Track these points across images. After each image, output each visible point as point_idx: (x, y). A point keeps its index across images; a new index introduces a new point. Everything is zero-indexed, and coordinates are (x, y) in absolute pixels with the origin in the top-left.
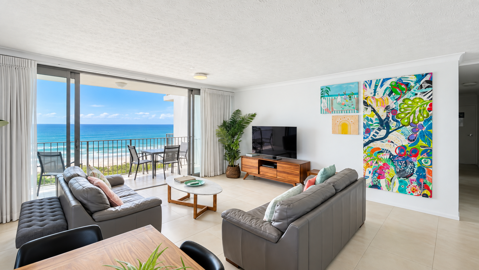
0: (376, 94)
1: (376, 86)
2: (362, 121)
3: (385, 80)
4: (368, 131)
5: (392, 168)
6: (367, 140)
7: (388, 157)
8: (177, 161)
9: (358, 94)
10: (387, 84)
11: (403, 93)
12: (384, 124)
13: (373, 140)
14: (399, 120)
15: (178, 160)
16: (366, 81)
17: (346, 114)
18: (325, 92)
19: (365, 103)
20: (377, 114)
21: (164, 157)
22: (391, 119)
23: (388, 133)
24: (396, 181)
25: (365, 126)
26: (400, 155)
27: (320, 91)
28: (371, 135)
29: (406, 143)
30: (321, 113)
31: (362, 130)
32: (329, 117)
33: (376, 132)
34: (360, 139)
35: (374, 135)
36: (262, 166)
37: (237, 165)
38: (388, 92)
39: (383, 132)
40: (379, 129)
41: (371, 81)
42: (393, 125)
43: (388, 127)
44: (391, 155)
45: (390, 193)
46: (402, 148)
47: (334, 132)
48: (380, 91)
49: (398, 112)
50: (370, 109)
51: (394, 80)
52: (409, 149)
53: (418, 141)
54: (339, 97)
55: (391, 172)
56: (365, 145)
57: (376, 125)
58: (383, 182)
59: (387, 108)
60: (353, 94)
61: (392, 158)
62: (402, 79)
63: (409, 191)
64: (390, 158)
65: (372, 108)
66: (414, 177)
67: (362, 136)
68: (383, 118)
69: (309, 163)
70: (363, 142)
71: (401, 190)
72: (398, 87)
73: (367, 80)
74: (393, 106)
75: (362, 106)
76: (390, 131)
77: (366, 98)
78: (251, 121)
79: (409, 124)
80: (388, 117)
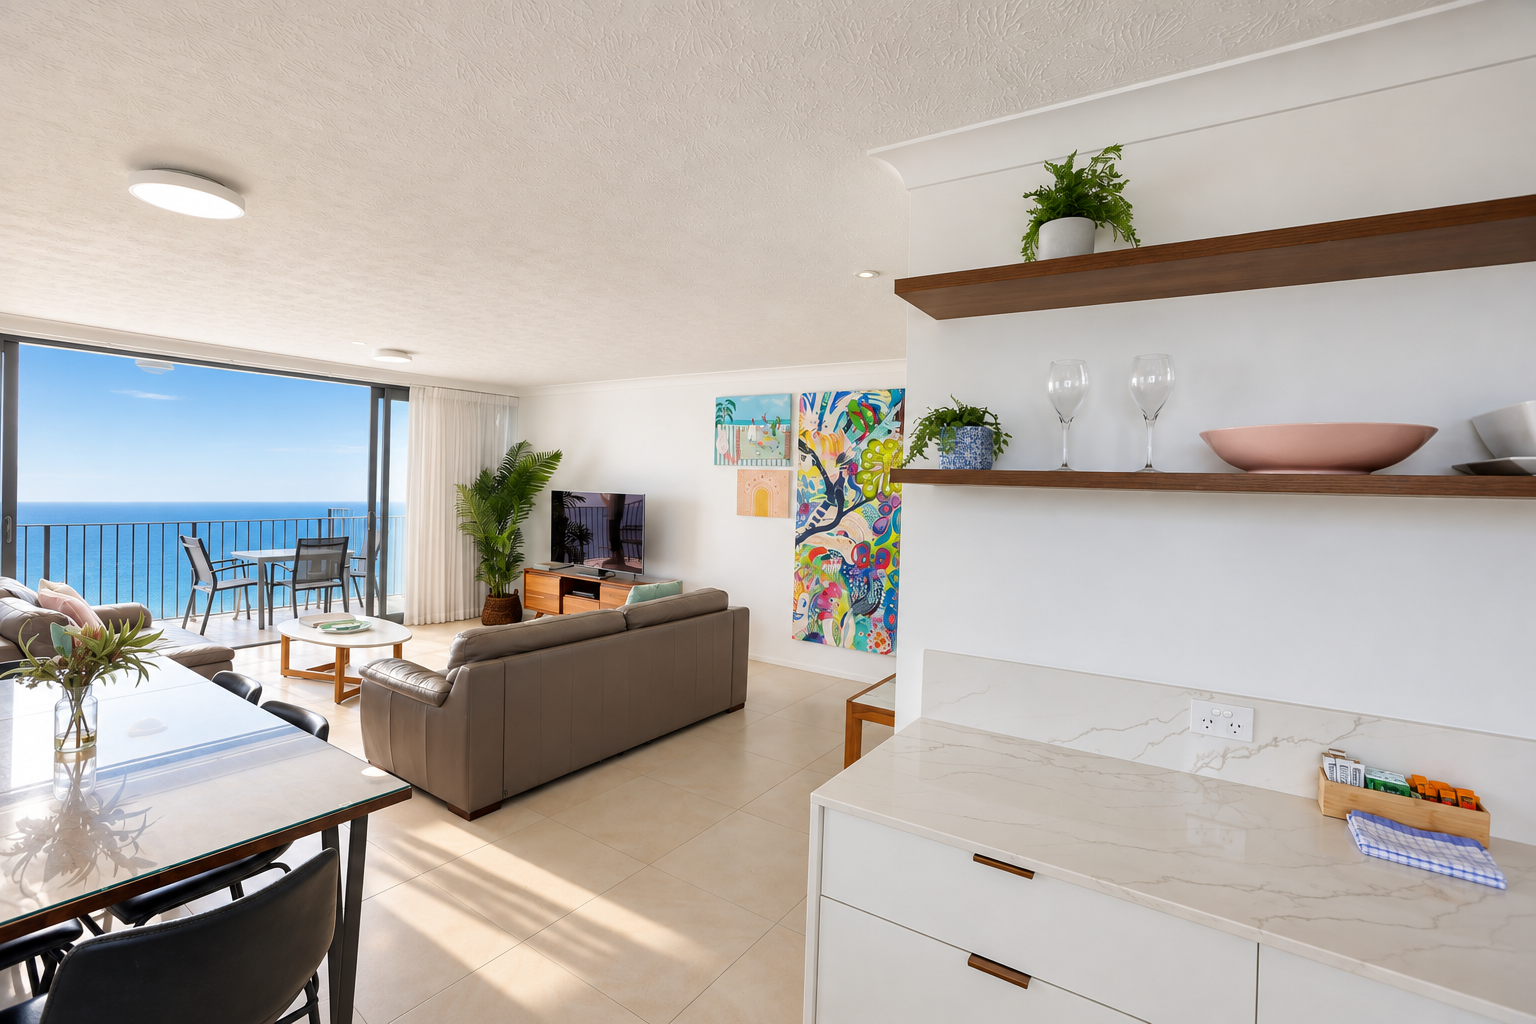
0: (823, 426)
1: (823, 408)
2: (796, 485)
3: (840, 395)
4: (805, 509)
5: (845, 592)
6: (802, 530)
7: (839, 566)
8: (337, 581)
9: (790, 421)
10: (842, 405)
11: (868, 428)
12: (834, 492)
13: (813, 530)
14: (861, 486)
15: (341, 578)
16: (805, 395)
17: (765, 468)
18: (725, 410)
19: (802, 445)
20: (824, 473)
21: (295, 572)
22: (846, 484)
23: (841, 514)
24: (850, 621)
25: (800, 497)
26: (859, 565)
27: (714, 409)
28: (810, 520)
29: (870, 537)
30: (716, 464)
31: (796, 506)
32: (732, 471)
33: (819, 512)
34: (790, 528)
35: (814, 518)
36: (571, 594)
37: (512, 592)
38: (843, 423)
39: (831, 513)
40: (826, 506)
41: (815, 394)
42: (850, 495)
43: (841, 502)
44: (844, 562)
45: (839, 650)
46: (863, 548)
47: (741, 512)
48: (830, 419)
49: (860, 469)
50: (809, 458)
51: (857, 397)
52: (874, 550)
53: (889, 535)
54: (752, 427)
55: (842, 603)
56: (799, 541)
57: (818, 497)
58: (827, 626)
59: (841, 458)
60: (779, 421)
61: (846, 571)
62: (869, 396)
63: (871, 644)
64: (841, 570)
65: (815, 456)
66: (880, 613)
67: (793, 521)
68: (833, 481)
69: (680, 583)
70: (794, 536)
71: (858, 645)
72: (860, 415)
73: (807, 392)
74: (851, 455)
75: (797, 453)
76: (844, 510)
77: (804, 434)
78: (552, 473)
79: (878, 495)
80: (841, 480)
